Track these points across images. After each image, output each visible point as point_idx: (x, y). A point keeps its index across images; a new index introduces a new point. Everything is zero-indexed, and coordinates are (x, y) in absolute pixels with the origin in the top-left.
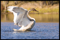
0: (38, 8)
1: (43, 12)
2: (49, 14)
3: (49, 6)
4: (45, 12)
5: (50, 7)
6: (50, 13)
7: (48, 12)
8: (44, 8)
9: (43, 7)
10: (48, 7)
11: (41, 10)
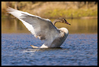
0: (71, 8)
1: (80, 16)
2: (90, 19)
3: (89, 5)
4: (83, 16)
5: (92, 6)
6: (92, 17)
7: (89, 15)
8: (81, 9)
9: (79, 7)
10: (88, 8)
11: (76, 12)
